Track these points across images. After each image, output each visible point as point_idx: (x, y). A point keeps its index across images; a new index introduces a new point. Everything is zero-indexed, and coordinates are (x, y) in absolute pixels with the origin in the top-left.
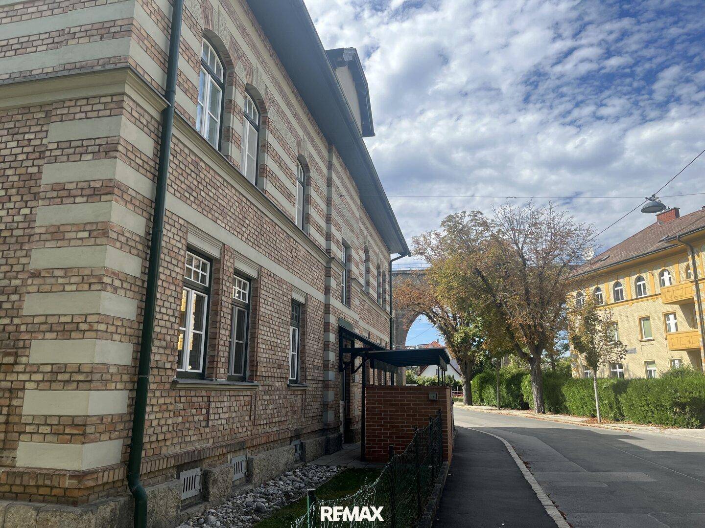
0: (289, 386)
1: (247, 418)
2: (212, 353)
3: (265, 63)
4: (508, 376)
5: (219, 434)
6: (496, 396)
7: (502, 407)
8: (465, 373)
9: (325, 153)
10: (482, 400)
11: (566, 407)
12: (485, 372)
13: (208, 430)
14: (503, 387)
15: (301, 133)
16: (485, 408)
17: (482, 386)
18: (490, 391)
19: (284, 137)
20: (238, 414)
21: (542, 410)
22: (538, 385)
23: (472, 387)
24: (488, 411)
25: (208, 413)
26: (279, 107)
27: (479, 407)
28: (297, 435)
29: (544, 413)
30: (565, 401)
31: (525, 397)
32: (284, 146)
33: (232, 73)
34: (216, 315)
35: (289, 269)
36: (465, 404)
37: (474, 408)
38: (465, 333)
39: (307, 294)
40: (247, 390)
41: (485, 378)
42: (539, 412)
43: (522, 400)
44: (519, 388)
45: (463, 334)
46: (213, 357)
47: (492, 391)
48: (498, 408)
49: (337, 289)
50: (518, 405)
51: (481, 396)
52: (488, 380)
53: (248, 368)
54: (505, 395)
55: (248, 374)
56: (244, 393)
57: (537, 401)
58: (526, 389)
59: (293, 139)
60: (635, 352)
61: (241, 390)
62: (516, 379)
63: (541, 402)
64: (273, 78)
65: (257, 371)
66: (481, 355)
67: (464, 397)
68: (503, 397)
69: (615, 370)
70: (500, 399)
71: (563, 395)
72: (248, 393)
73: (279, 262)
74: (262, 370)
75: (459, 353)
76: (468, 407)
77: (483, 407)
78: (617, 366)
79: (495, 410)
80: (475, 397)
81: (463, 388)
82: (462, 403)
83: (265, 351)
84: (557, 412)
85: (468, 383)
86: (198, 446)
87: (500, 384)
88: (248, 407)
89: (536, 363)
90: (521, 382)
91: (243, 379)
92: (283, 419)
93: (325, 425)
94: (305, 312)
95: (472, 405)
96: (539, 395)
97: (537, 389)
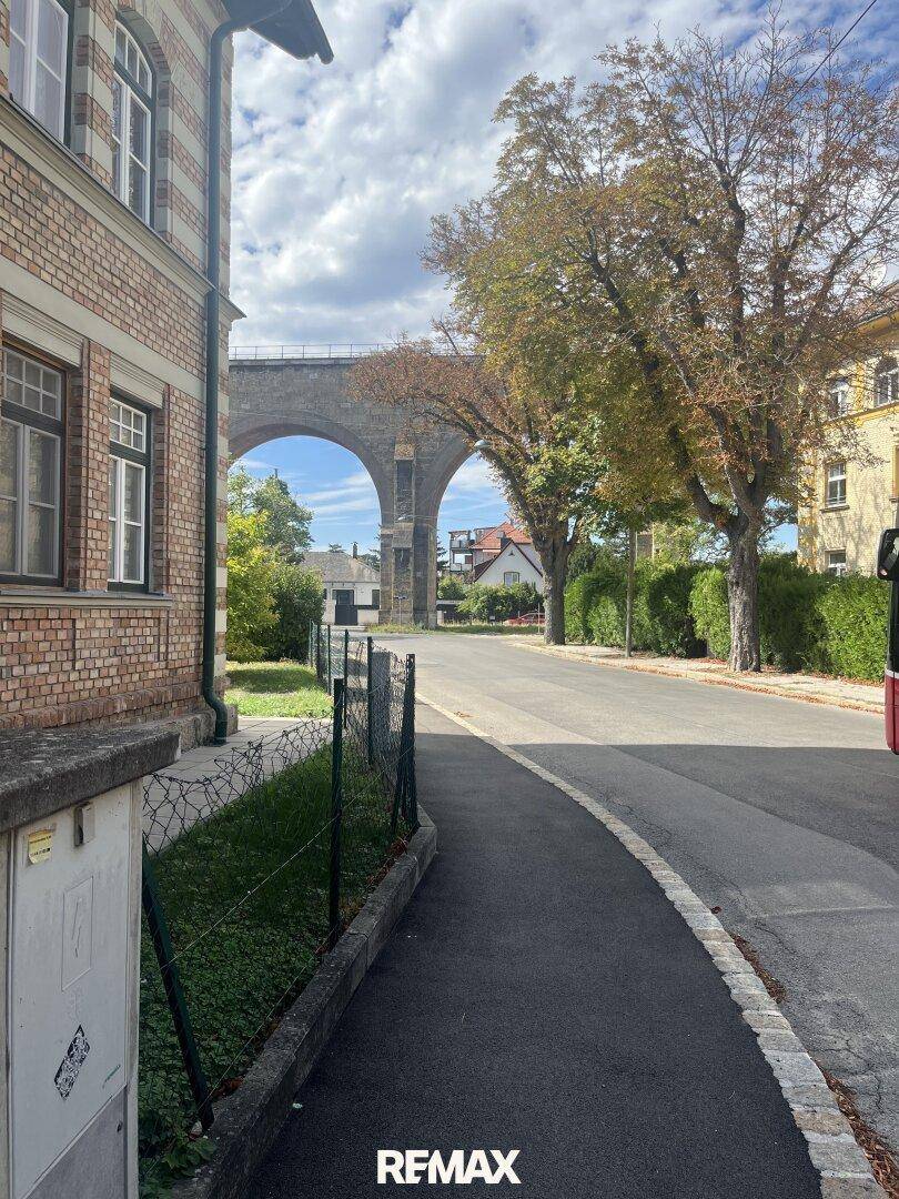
4: (654, 576)
6: (622, 624)
7: (635, 649)
8: (551, 570)
10: (589, 633)
11: (824, 654)
12: (598, 569)
14: (642, 601)
16: (593, 651)
17: (590, 600)
18: (608, 611)
21: (752, 663)
22: (748, 594)
23: (567, 603)
24: (601, 660)
27: (580, 649)
29: (757, 669)
30: (824, 635)
31: (699, 625)
36: (548, 643)
37: (570, 651)
38: (555, 462)
41: (597, 581)
42: (744, 667)
43: (692, 633)
44: (685, 603)
45: (550, 465)
47: (613, 611)
48: (626, 653)
50: (680, 645)
51: (585, 622)
52: (604, 587)
54: (646, 622)
57: (741, 638)
58: (705, 605)
62: (679, 583)
63: (751, 639)
66: (592, 523)
67: (546, 625)
68: (641, 626)
70: (632, 630)
71: (819, 621)
75: (540, 522)
76: (555, 649)
77: (589, 649)
79: (619, 656)
80: (572, 623)
81: (546, 604)
82: (541, 638)
84: (792, 666)
85: (557, 593)
87: (636, 593)
89: (749, 532)
90: (691, 588)
95: (564, 644)
96: (748, 623)
97: (745, 605)
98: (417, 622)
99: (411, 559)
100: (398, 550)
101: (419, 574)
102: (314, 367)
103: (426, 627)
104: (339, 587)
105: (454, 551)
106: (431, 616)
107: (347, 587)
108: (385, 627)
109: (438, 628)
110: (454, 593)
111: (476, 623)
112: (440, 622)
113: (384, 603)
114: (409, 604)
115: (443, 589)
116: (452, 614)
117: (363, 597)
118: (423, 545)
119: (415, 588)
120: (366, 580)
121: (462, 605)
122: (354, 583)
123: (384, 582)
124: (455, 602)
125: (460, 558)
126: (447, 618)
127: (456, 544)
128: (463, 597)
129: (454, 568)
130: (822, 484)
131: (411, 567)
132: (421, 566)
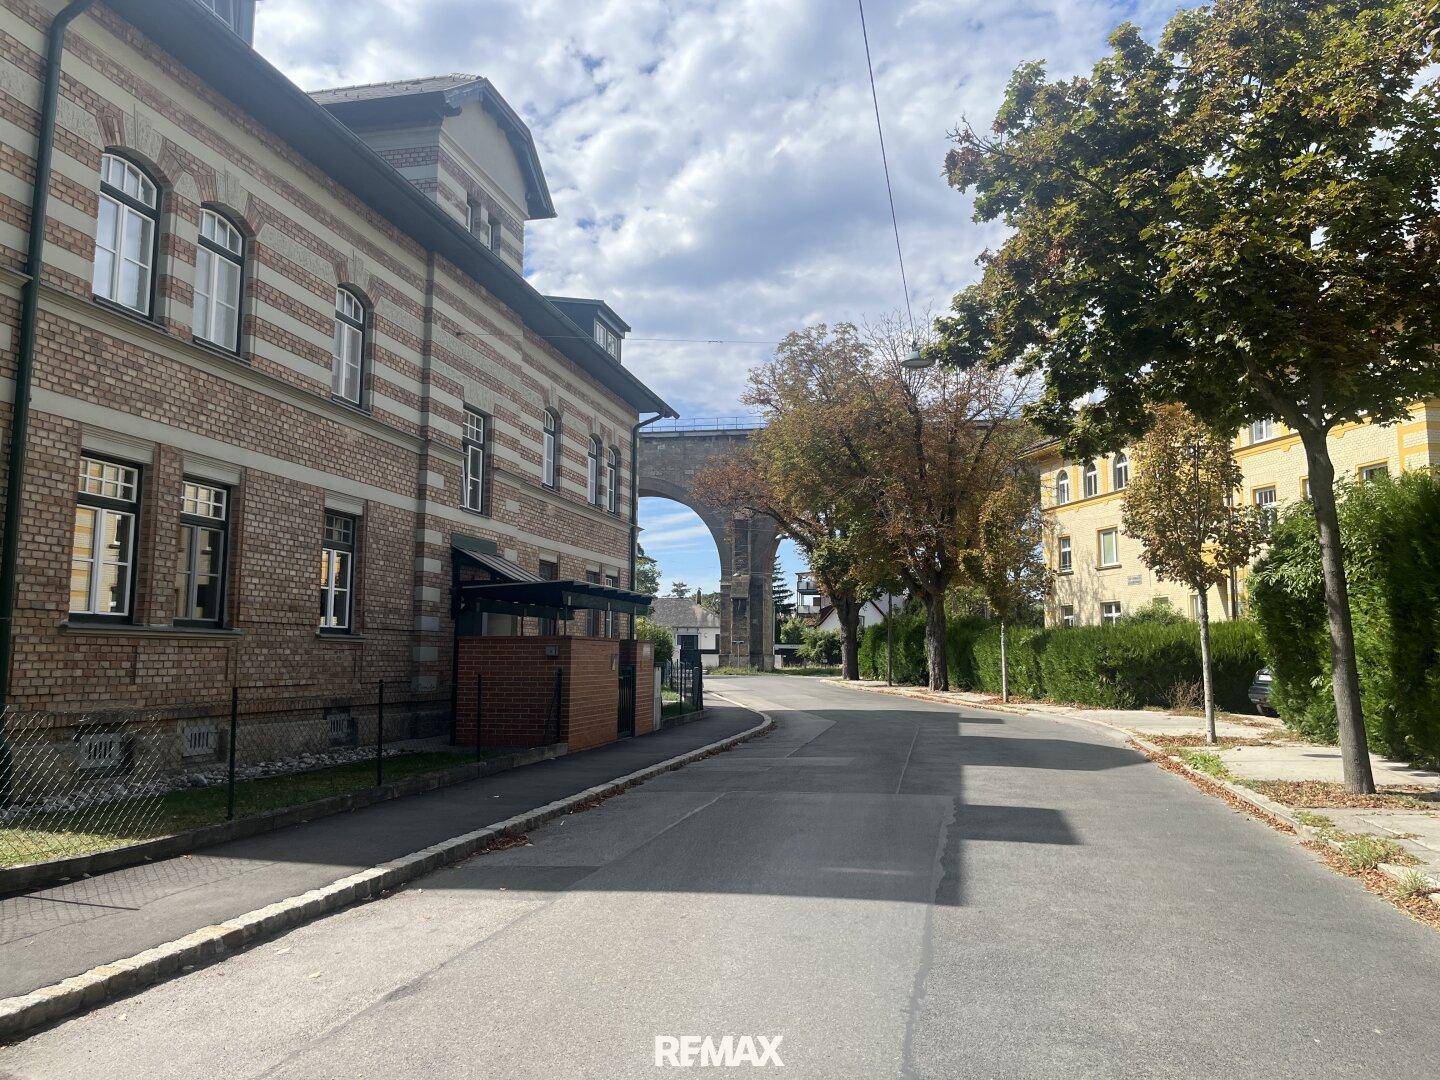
0: (317, 636)
1: (221, 677)
2: (141, 591)
3: (247, 159)
5: (156, 694)
6: (891, 662)
8: (845, 622)
9: (418, 269)
10: (876, 671)
11: (979, 679)
13: (134, 688)
14: (901, 646)
15: (345, 248)
17: (874, 645)
18: (885, 654)
19: (301, 264)
20: (198, 671)
21: (942, 685)
22: (937, 642)
25: (134, 667)
26: (286, 220)
27: (866, 683)
28: (342, 706)
29: (946, 689)
30: (978, 667)
31: (925, 663)
32: (300, 277)
33: (169, 194)
34: (147, 539)
35: (316, 465)
36: (845, 679)
37: (862, 684)
39: (367, 501)
40: (220, 639)
41: (881, 630)
42: (936, 688)
46: (143, 596)
47: (888, 652)
48: (888, 684)
49: (446, 488)
51: (874, 662)
52: (885, 634)
53: (226, 610)
54: (902, 661)
55: (226, 618)
56: (210, 644)
57: (934, 670)
58: (927, 649)
59: (322, 262)
60: (1139, 583)
61: (205, 639)
63: (940, 671)
64: (269, 178)
65: (238, 614)
67: (844, 665)
68: (901, 664)
69: (1110, 615)
71: (975, 659)
72: (220, 644)
73: (289, 457)
74: (250, 613)
77: (872, 683)
78: (1114, 608)
79: (884, 686)
80: (863, 664)
82: (840, 677)
83: (258, 586)
84: (967, 688)
85: (850, 639)
86: (113, 706)
87: (898, 640)
88: (222, 663)
89: (934, 603)
91: (219, 625)
92: (303, 682)
93: (413, 696)
94: (362, 528)
95: (858, 679)
96: (938, 659)
97: (936, 648)
98: (753, 665)
99: (748, 608)
100: (736, 600)
101: (755, 621)
102: (662, 439)
103: (762, 670)
104: (683, 632)
105: (803, 592)
106: (766, 659)
107: (692, 632)
108: (724, 669)
109: (775, 671)
110: (795, 637)
111: (810, 666)
112: (778, 665)
113: (724, 648)
114: (748, 649)
115: (787, 633)
116: (791, 658)
117: (707, 641)
118: (758, 595)
119: (752, 634)
120: (710, 625)
121: (801, 649)
122: (698, 628)
123: (724, 628)
124: (796, 647)
125: (809, 600)
126: (786, 662)
127: (803, 586)
128: (801, 642)
129: (802, 610)
130: (1057, 554)
131: (747, 615)
132: (757, 614)
